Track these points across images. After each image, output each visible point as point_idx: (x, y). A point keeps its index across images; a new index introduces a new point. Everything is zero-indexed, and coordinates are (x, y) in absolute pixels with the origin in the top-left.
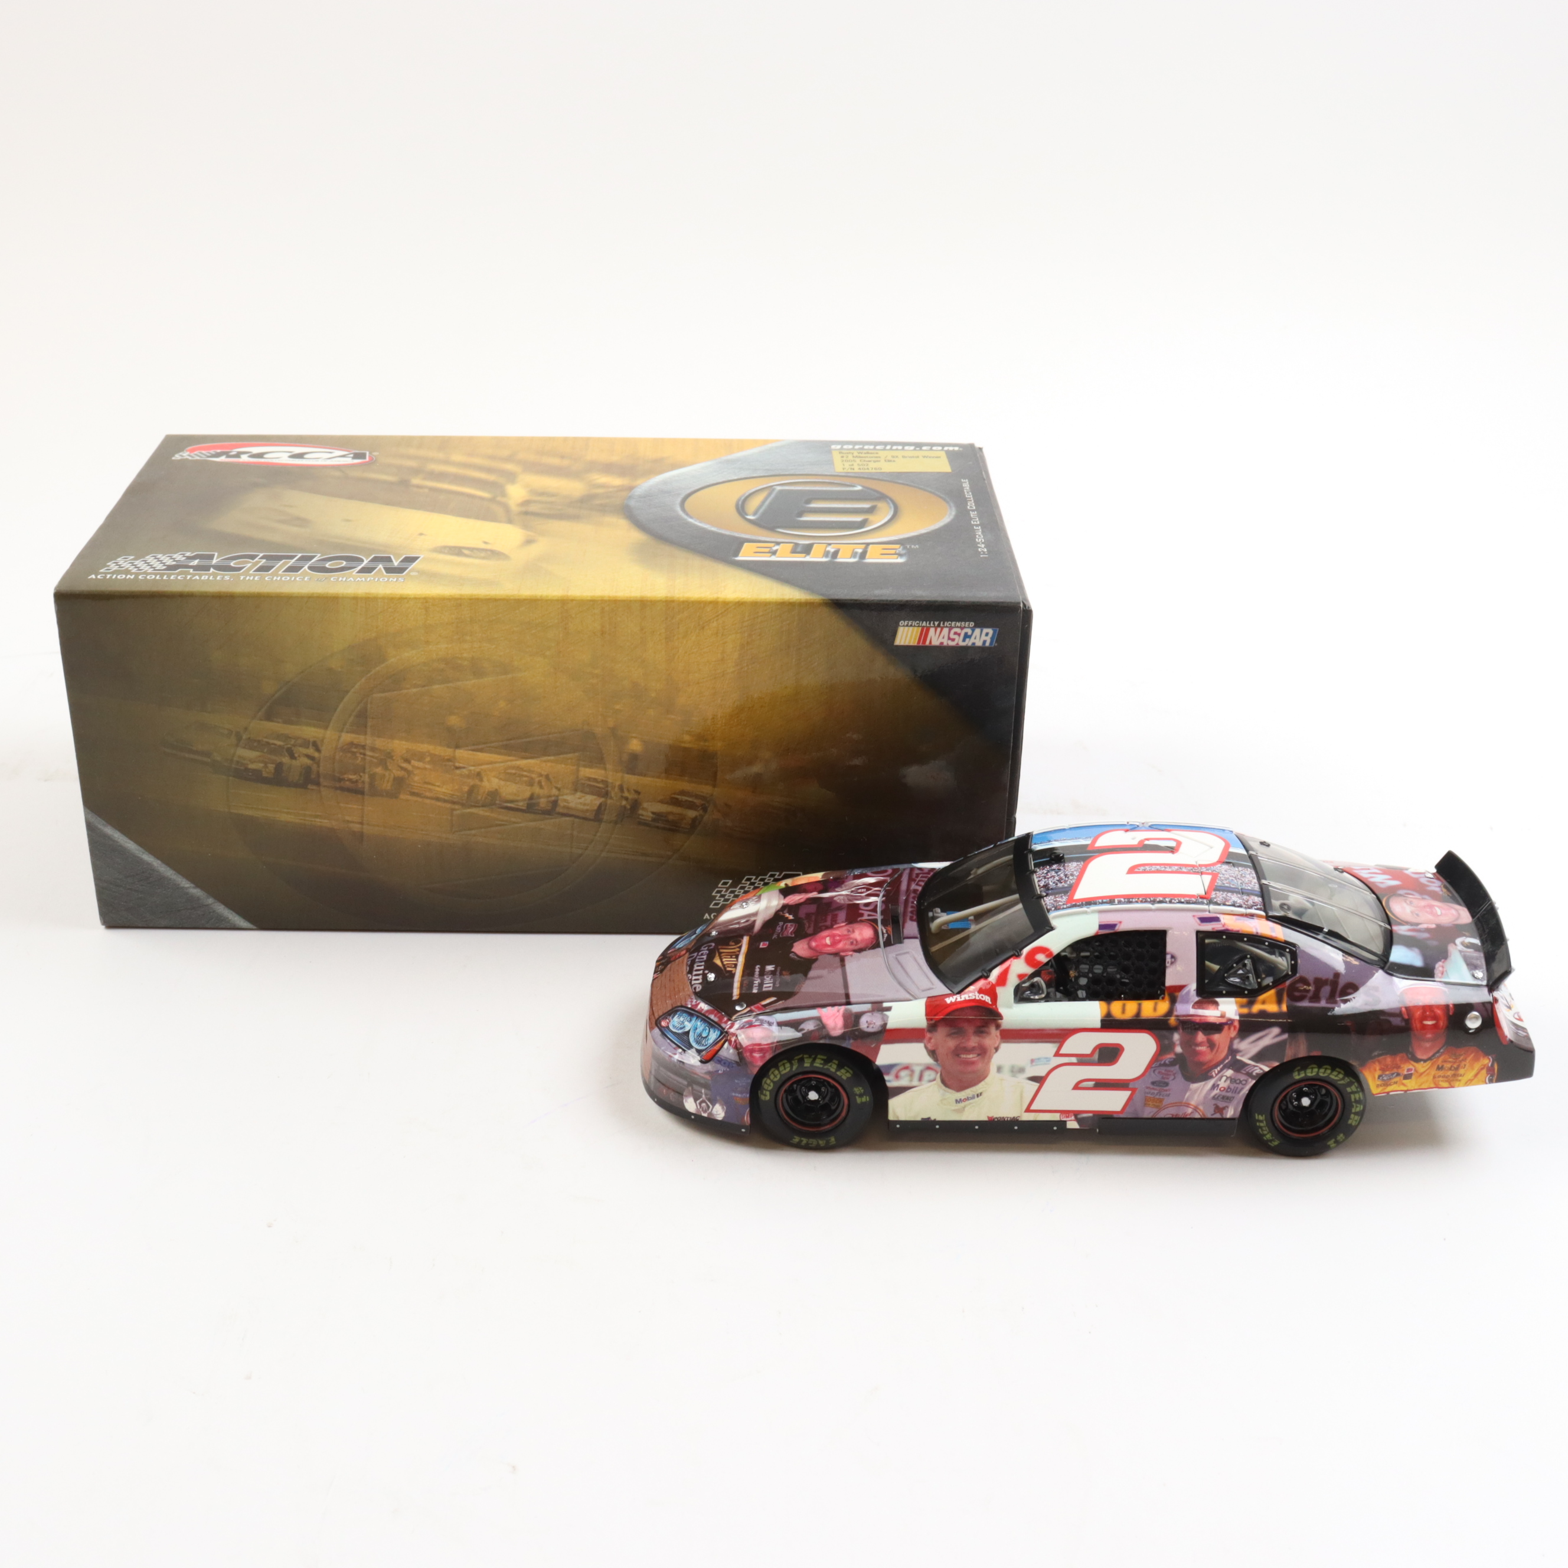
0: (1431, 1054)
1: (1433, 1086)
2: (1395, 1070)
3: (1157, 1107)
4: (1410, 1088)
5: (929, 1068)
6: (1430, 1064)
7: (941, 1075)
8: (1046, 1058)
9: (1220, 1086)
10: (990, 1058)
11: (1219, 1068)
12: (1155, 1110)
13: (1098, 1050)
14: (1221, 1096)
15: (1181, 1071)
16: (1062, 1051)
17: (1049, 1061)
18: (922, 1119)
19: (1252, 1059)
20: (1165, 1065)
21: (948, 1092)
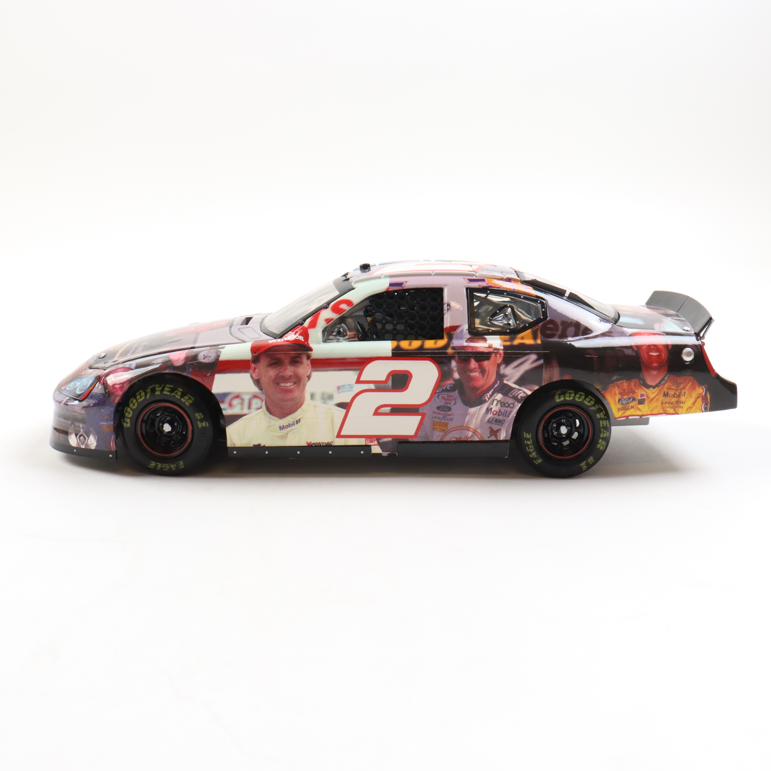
0: (658, 381)
1: (661, 411)
2: (631, 395)
3: (443, 431)
4: (644, 413)
5: (255, 396)
6: (658, 390)
7: (266, 403)
8: (350, 385)
9: (493, 410)
10: (304, 386)
11: (490, 393)
12: (442, 434)
13: (391, 377)
14: (495, 420)
15: (459, 395)
16: (362, 379)
17: (352, 388)
18: (254, 445)
19: (515, 383)
20: (446, 390)
21: (272, 419)
